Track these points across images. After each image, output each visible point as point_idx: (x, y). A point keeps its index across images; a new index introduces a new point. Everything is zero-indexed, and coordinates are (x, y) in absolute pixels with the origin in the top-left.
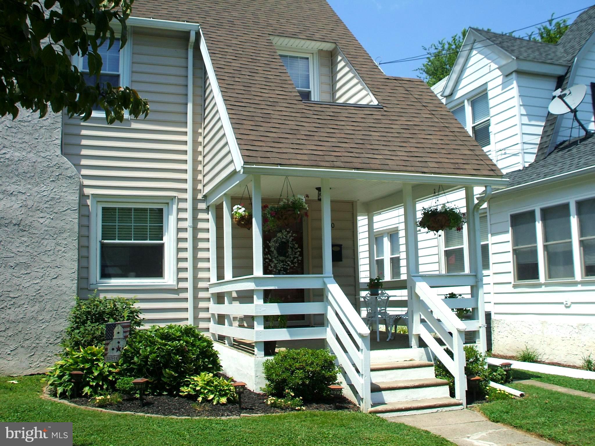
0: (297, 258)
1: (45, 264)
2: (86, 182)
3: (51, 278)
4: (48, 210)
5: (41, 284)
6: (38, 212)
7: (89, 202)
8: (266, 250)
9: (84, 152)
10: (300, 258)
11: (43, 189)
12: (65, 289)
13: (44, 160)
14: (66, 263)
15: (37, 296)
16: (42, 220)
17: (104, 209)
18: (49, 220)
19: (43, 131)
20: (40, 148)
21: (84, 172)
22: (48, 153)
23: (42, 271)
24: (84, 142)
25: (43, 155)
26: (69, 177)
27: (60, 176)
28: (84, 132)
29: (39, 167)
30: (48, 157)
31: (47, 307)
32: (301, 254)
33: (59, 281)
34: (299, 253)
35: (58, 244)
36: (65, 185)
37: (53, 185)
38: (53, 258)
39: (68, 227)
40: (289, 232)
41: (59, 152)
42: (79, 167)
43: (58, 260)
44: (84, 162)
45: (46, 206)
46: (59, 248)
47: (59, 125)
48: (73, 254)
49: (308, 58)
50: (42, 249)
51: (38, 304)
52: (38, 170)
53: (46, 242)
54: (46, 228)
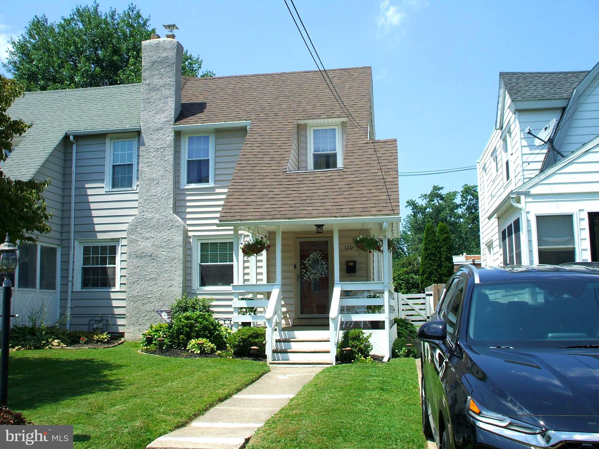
0: (325, 271)
1: (165, 279)
2: (190, 228)
3: (167, 286)
4: (166, 247)
5: (163, 290)
6: (161, 248)
7: (191, 240)
8: (303, 266)
9: (188, 210)
10: (326, 271)
11: (163, 235)
12: (175, 293)
13: (164, 217)
14: (176, 278)
15: (161, 297)
16: (163, 253)
17: (201, 244)
18: (167, 253)
19: (163, 200)
20: (161, 211)
21: (189, 222)
22: (166, 213)
23: (163, 282)
24: (188, 204)
25: (163, 214)
26: (177, 227)
27: (172, 226)
28: (188, 198)
29: (161, 222)
30: (166, 215)
31: (166, 303)
32: (327, 268)
33: (172, 288)
34: (325, 268)
35: (172, 266)
36: (175, 231)
37: (169, 231)
38: (169, 275)
39: (177, 256)
40: (319, 254)
41: (171, 212)
42: (184, 219)
43: (172, 276)
44: (188, 216)
45: (165, 244)
46: (172, 269)
47: (172, 196)
48: (180, 272)
49: (335, 129)
50: (163, 270)
51: (161, 302)
52: (161, 223)
53: (165, 265)
54: (165, 258)
